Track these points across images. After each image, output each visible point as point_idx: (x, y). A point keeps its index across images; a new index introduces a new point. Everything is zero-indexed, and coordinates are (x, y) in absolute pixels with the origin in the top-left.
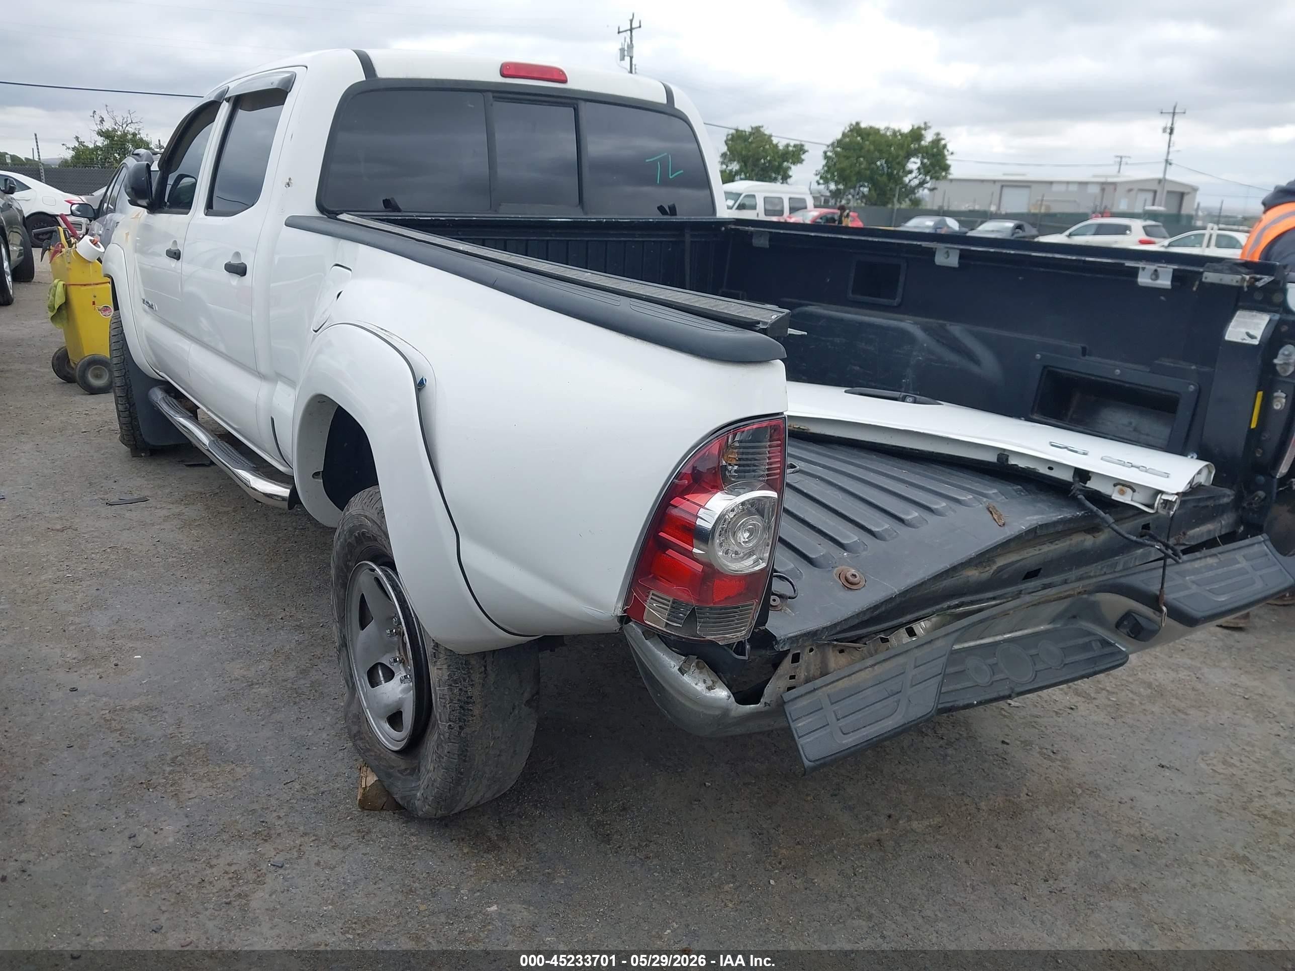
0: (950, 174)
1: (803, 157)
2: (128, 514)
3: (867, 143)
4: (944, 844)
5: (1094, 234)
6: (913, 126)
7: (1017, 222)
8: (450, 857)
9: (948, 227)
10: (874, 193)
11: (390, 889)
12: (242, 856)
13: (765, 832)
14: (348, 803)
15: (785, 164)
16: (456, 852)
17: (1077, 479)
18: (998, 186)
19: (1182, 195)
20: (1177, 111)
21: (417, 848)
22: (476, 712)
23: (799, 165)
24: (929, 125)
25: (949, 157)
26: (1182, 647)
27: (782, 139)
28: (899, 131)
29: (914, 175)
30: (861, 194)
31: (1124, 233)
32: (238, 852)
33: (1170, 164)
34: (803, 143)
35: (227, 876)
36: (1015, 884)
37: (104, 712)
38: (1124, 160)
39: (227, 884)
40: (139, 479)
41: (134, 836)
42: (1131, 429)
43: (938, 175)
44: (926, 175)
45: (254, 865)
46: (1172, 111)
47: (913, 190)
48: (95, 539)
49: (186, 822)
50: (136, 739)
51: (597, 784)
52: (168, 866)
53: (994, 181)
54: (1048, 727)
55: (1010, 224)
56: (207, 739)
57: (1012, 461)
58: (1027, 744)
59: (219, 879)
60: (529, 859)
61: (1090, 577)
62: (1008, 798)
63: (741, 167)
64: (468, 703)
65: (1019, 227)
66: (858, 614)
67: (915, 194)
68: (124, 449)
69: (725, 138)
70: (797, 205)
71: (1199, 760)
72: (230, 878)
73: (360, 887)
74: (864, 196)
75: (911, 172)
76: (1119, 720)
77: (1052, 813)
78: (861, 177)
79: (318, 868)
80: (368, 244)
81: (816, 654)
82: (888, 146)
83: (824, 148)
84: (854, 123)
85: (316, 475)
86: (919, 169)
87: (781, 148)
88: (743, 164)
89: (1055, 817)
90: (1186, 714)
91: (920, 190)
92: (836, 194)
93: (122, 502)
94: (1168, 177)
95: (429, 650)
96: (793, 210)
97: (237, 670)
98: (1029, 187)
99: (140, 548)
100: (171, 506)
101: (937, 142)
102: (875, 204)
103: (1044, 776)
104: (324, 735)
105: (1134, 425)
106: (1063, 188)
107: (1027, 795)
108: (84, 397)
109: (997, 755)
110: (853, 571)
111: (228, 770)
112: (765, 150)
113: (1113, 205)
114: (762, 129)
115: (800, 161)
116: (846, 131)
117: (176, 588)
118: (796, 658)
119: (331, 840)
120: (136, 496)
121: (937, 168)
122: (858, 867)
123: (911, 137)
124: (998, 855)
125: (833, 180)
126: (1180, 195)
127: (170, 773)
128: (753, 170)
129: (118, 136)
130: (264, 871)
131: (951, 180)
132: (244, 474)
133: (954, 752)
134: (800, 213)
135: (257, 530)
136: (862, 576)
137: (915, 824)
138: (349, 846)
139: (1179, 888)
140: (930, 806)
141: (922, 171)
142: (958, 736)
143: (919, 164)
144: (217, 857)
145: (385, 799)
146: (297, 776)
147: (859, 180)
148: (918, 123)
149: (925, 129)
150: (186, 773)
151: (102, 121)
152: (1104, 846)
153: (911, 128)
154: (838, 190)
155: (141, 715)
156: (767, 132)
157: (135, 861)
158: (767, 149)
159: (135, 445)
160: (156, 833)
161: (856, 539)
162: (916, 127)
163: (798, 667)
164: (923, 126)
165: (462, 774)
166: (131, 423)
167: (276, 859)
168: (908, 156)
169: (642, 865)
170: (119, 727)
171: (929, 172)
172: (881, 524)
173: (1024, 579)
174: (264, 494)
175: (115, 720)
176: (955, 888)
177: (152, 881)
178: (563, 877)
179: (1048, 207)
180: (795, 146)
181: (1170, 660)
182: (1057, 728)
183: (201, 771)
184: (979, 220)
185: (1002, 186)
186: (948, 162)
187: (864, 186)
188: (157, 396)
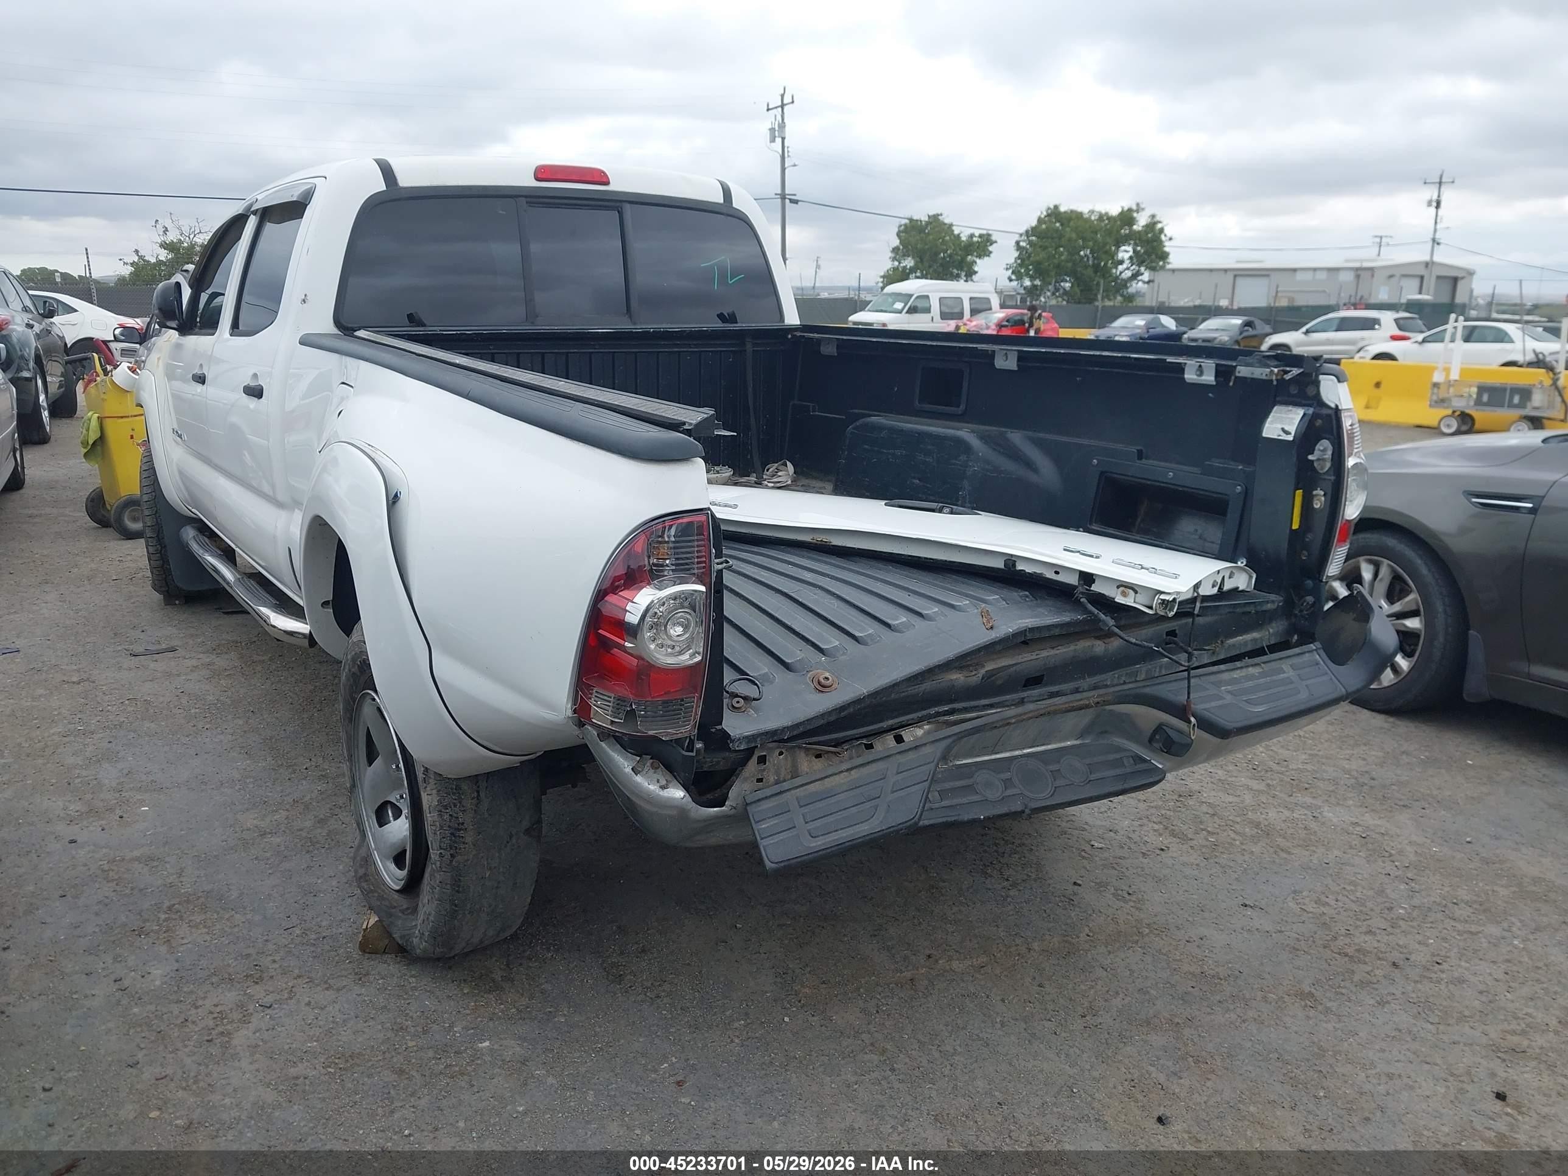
0: (1169, 263)
1: (990, 248)
2: (152, 665)
3: (1068, 229)
4: (983, 983)
5: (1336, 331)
6: (1123, 208)
7: (1245, 318)
8: (449, 997)
9: (1163, 326)
10: (1077, 290)
11: (380, 1027)
12: (230, 997)
13: (789, 971)
14: (349, 947)
15: (970, 257)
16: (455, 992)
17: (1082, 582)
18: (1230, 276)
19: (1455, 280)
20: (1443, 180)
21: (415, 989)
22: (469, 839)
23: (986, 258)
24: (1142, 206)
25: (1167, 244)
26: (1307, 786)
27: (965, 228)
28: (1107, 214)
29: (1125, 266)
30: (1061, 291)
31: (1373, 328)
32: (227, 994)
33: (1438, 244)
34: (990, 232)
35: (211, 1016)
36: (1050, 1020)
37: (101, 863)
38: (1384, 240)
39: (211, 1023)
40: (170, 628)
41: (120, 980)
42: (1197, 537)
43: (1154, 264)
44: (1139, 265)
45: (241, 1006)
46: (1438, 180)
47: (1125, 283)
48: (113, 691)
49: (176, 966)
50: (132, 889)
51: (619, 927)
52: (152, 1008)
53: (1226, 270)
54: (1130, 869)
55: (1237, 321)
56: (207, 888)
57: (1020, 567)
58: (1101, 886)
59: (203, 1019)
60: (531, 998)
61: (1106, 686)
62: (1065, 939)
63: (916, 264)
64: (459, 830)
65: (1248, 324)
66: (823, 715)
67: (1127, 288)
68: (157, 597)
69: (896, 230)
70: (979, 306)
71: (1289, 899)
72: (214, 1018)
73: (349, 1025)
74: (1066, 292)
75: (1121, 262)
76: (1212, 861)
77: (1110, 952)
78: (1061, 272)
79: (307, 1008)
80: (367, 360)
81: (786, 759)
82: (1092, 232)
83: (1017, 237)
84: (1052, 207)
85: (325, 604)
86: (1131, 258)
87: (964, 238)
88: (918, 259)
89: (1112, 956)
90: (1289, 853)
91: (1134, 283)
92: (1032, 292)
93: (147, 653)
94: (1436, 259)
95: (420, 776)
96: (974, 312)
97: (250, 820)
98: (1268, 276)
99: (161, 699)
100: (201, 656)
101: (1151, 226)
102: (1079, 303)
103: (1111, 916)
104: (334, 883)
105: (1200, 531)
106: (1309, 276)
107: (1088, 936)
108: (120, 542)
109: (1064, 896)
110: (827, 675)
111: (227, 916)
112: (944, 242)
113: (1370, 294)
114: (940, 217)
115: (988, 254)
116: (1043, 216)
117: (195, 740)
118: (762, 760)
119: (326, 982)
120: (164, 646)
121: (1153, 257)
122: (883, 1004)
123: (1121, 220)
124: (1038, 994)
125: (1027, 275)
126: (1453, 281)
127: (164, 921)
128: (930, 267)
129: (184, 248)
130: (251, 1011)
131: (1173, 271)
132: (264, 610)
133: (1017, 893)
134: (982, 315)
135: (293, 679)
136: (835, 679)
137: (955, 964)
138: (344, 987)
139: (1227, 1023)
140: (977, 946)
141: (1135, 260)
142: (1025, 877)
143: (1131, 253)
144: (204, 998)
145: (387, 941)
146: (299, 922)
147: (1058, 274)
148: (1127, 203)
149: (1138, 211)
150: (182, 920)
151: (166, 230)
152: (1157, 983)
153: (1120, 210)
154: (1034, 287)
155: (141, 865)
156: (947, 221)
157: (118, 1003)
158: (947, 241)
159: (167, 591)
160: (143, 977)
161: (837, 643)
162: (1126, 209)
163: (764, 770)
164: (1134, 207)
165: (456, 906)
166: (162, 566)
167: (265, 1000)
168: (1119, 242)
169: (652, 1004)
170: (116, 877)
171: (1143, 262)
172: (864, 628)
173: (1024, 686)
174: (285, 631)
175: (113, 870)
176: (983, 1025)
177: (134, 1020)
178: (565, 1015)
179: (1291, 299)
180: (981, 236)
181: (1288, 799)
182: (1139, 869)
183: (198, 918)
184: (1201, 317)
185: (1235, 276)
186: (1166, 249)
187: (1066, 281)
188: (188, 534)
